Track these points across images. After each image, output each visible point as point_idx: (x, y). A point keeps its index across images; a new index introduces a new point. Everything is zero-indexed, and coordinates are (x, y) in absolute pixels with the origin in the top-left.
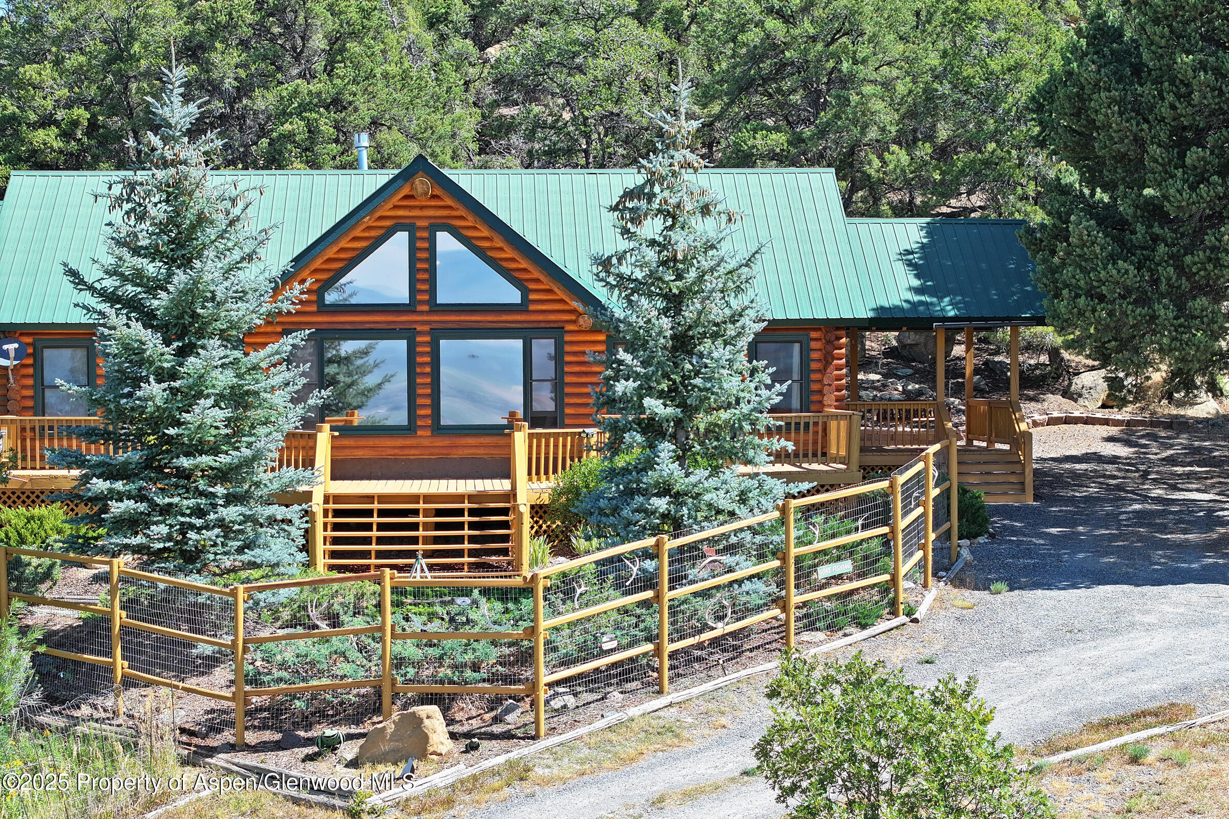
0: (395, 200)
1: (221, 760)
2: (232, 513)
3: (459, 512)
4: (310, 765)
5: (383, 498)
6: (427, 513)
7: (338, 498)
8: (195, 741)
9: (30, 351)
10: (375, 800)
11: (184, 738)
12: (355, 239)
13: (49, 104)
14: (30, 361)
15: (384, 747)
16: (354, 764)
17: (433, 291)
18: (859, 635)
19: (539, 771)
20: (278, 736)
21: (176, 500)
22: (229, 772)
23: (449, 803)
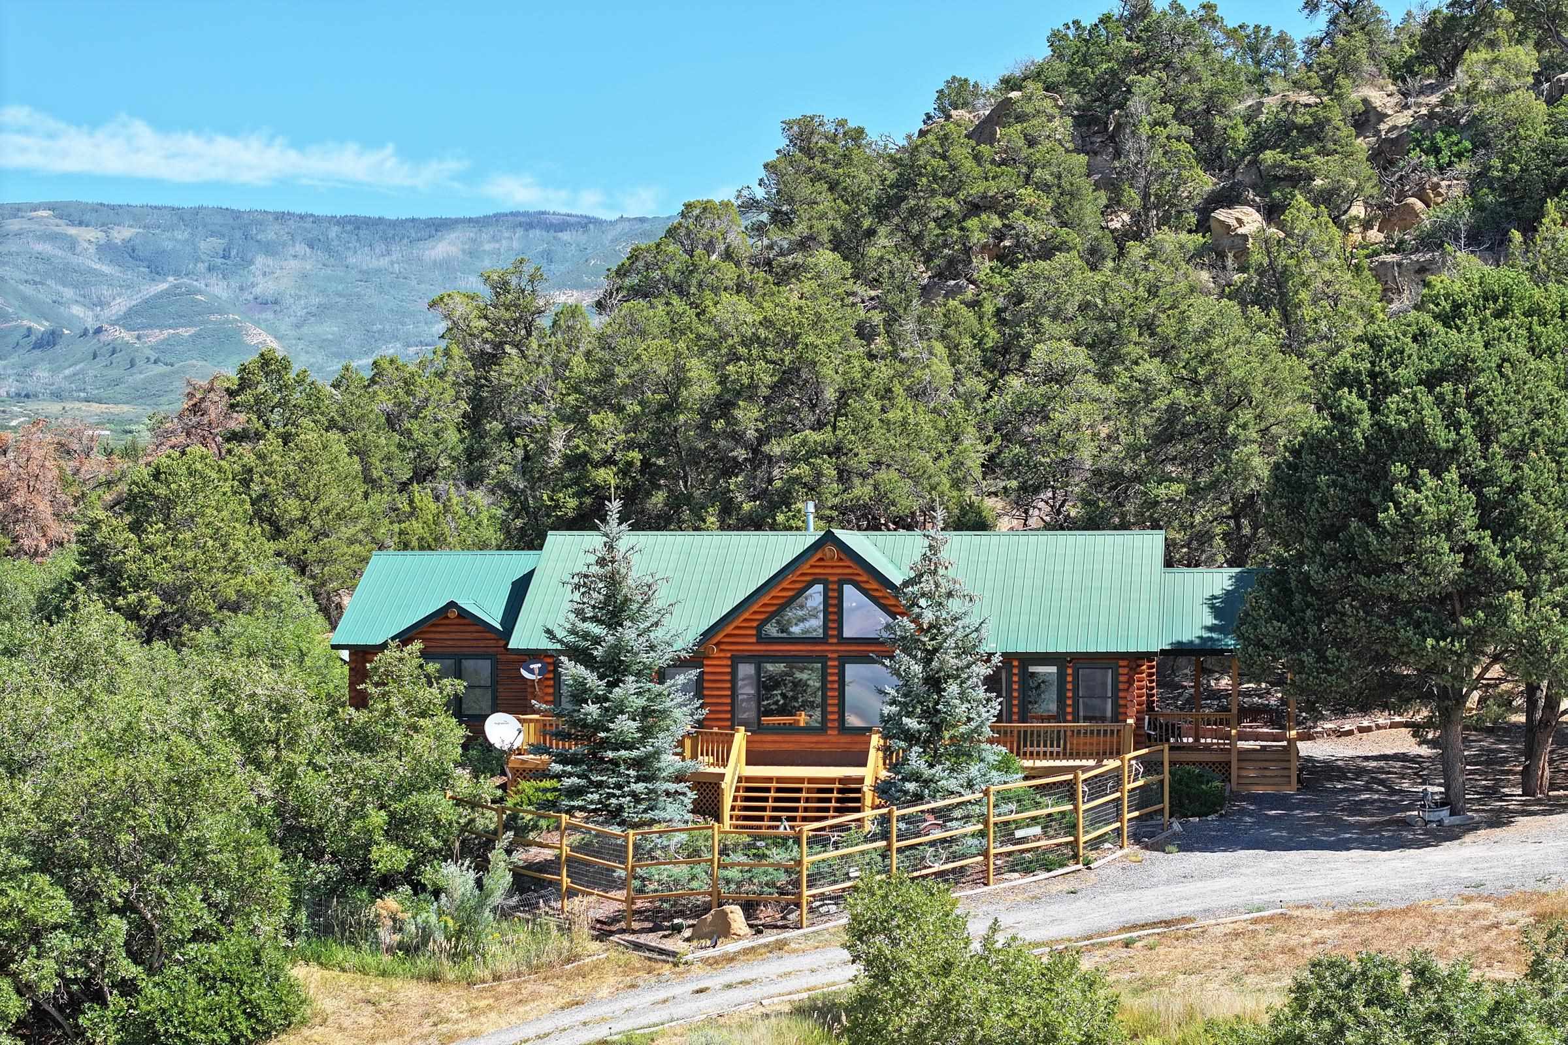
0: (812, 561)
1: (615, 938)
2: (640, 787)
3: (831, 791)
4: (664, 941)
5: (780, 780)
6: (809, 790)
7: (748, 779)
8: (605, 927)
9: (551, 668)
10: (690, 957)
11: (598, 926)
12: (784, 589)
13: (609, 448)
14: (551, 676)
15: (706, 930)
16: (688, 940)
17: (840, 628)
18: (1044, 875)
19: (793, 945)
20: (651, 925)
21: (605, 778)
22: (619, 944)
23: (732, 959)
